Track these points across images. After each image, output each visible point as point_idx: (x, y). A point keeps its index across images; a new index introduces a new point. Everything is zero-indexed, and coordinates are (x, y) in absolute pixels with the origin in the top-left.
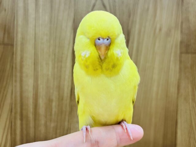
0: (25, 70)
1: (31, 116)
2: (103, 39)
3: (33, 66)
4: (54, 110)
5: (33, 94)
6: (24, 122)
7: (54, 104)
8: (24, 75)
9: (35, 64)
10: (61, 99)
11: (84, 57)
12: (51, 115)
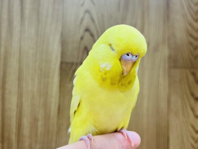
0: (7, 86)
1: (14, 138)
2: (133, 55)
3: (17, 82)
4: (40, 129)
5: (17, 113)
6: (6, 145)
7: (40, 123)
8: (7, 91)
9: (20, 79)
10: (47, 117)
11: (104, 69)
12: (36, 135)
